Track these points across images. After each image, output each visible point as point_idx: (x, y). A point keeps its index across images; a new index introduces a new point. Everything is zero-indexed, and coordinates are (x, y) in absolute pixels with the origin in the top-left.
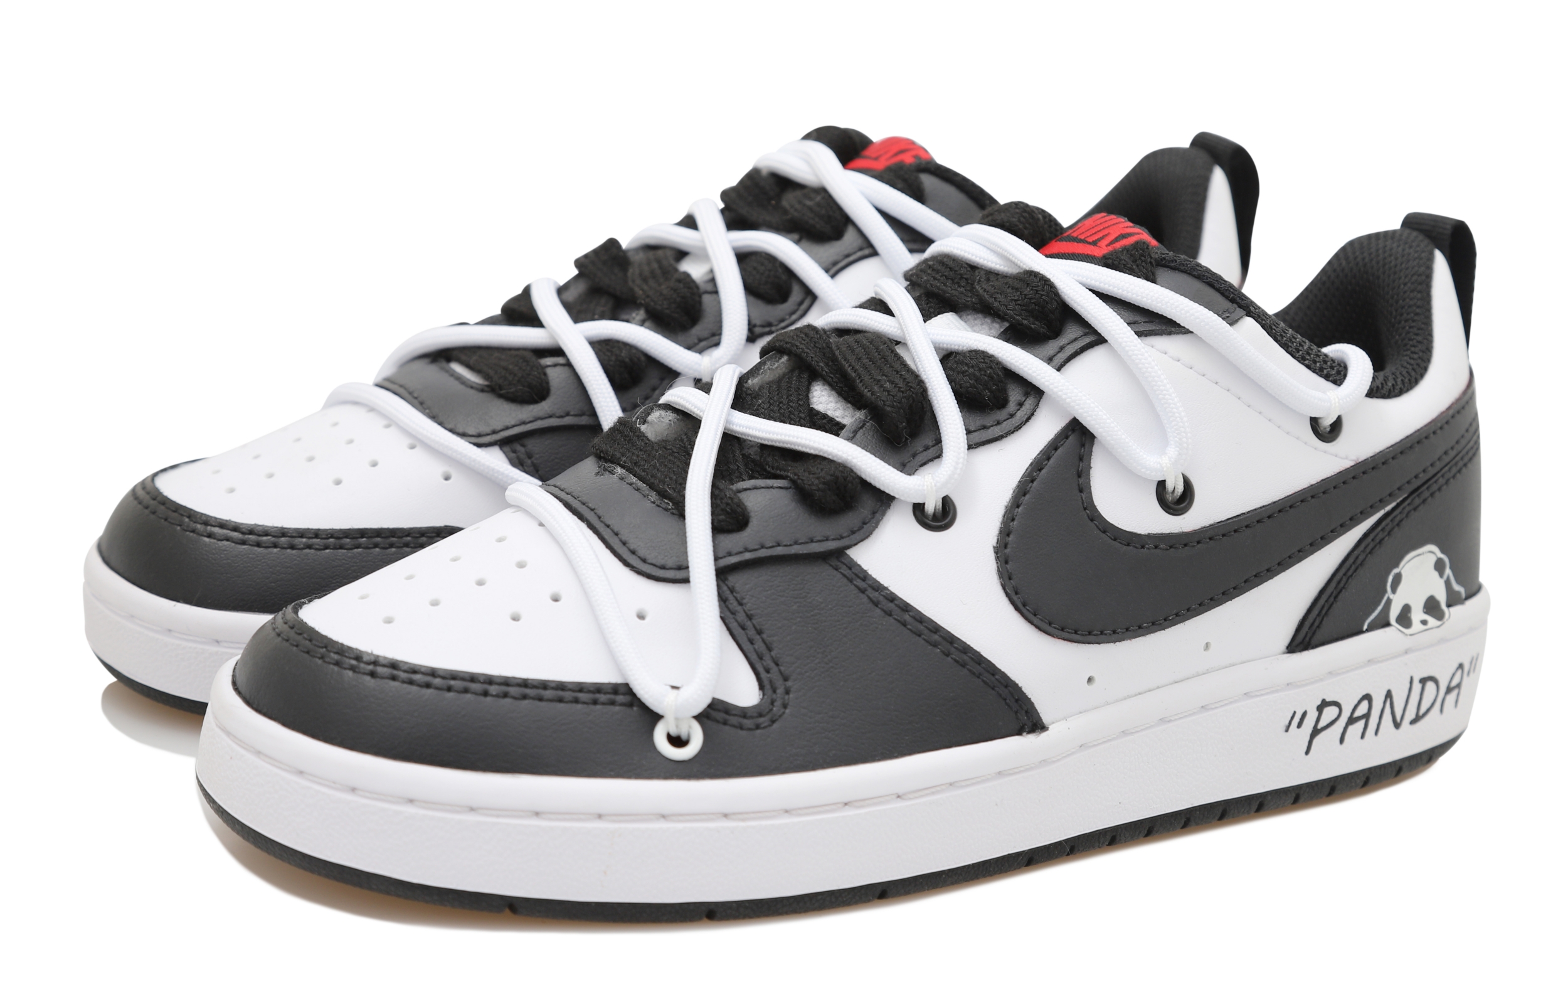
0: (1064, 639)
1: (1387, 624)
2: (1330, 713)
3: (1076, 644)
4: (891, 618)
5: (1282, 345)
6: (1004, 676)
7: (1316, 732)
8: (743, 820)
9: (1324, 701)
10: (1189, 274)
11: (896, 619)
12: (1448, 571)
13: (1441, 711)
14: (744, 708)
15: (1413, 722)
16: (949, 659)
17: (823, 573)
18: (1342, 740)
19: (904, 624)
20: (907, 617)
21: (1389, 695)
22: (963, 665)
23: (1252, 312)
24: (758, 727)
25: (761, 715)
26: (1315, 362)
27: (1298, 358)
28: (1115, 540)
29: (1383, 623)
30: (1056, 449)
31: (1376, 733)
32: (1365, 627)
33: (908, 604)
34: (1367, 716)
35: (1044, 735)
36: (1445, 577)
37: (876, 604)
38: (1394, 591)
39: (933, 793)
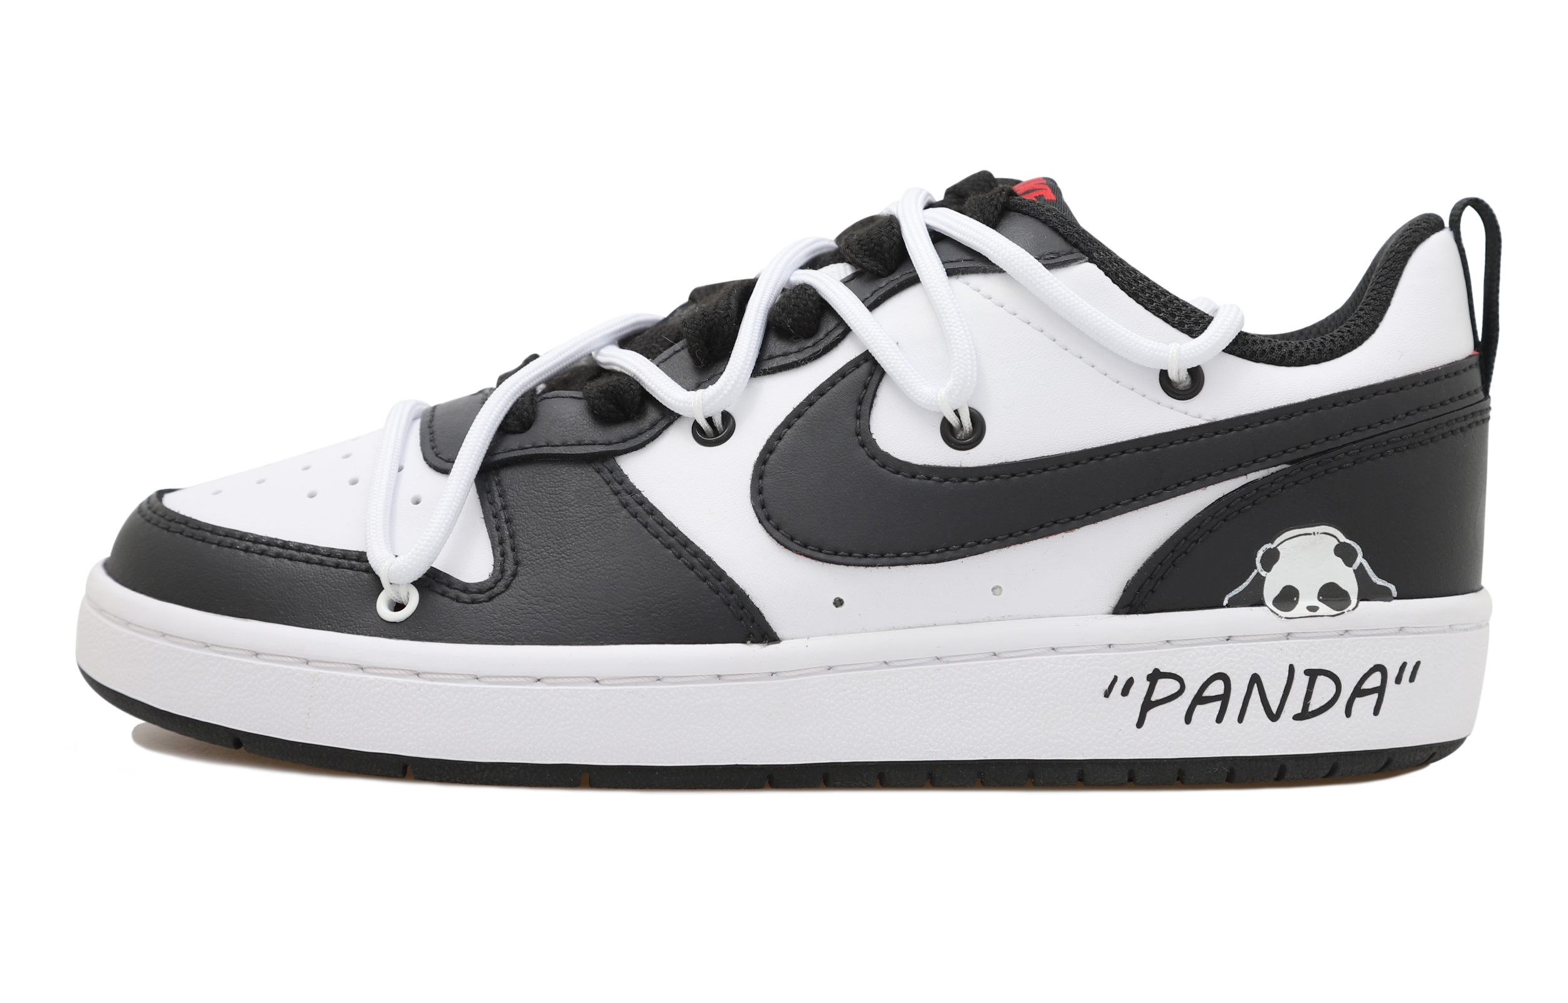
0: (807, 556)
1: (1261, 603)
2: (1165, 688)
3: (821, 563)
4: (635, 519)
5: (1131, 295)
6: (731, 581)
7: (1148, 704)
8: (432, 680)
9: (1156, 671)
10: (1037, 218)
11: (639, 521)
12: (1360, 559)
13: (1348, 713)
14: (467, 583)
15: (1297, 717)
16: (680, 561)
17: (585, 476)
18: (1188, 719)
19: (646, 526)
20: (650, 519)
21: (1255, 679)
22: (692, 568)
23: (1095, 258)
24: (473, 602)
25: (480, 592)
26: (1174, 316)
27: (1152, 309)
28: (884, 467)
29: (1253, 598)
30: (843, 377)
31: (1241, 719)
32: (1225, 602)
33: (654, 507)
34: (1224, 698)
35: (772, 647)
36: (1356, 565)
37: (625, 506)
38: (1268, 567)
39: (636, 684)
